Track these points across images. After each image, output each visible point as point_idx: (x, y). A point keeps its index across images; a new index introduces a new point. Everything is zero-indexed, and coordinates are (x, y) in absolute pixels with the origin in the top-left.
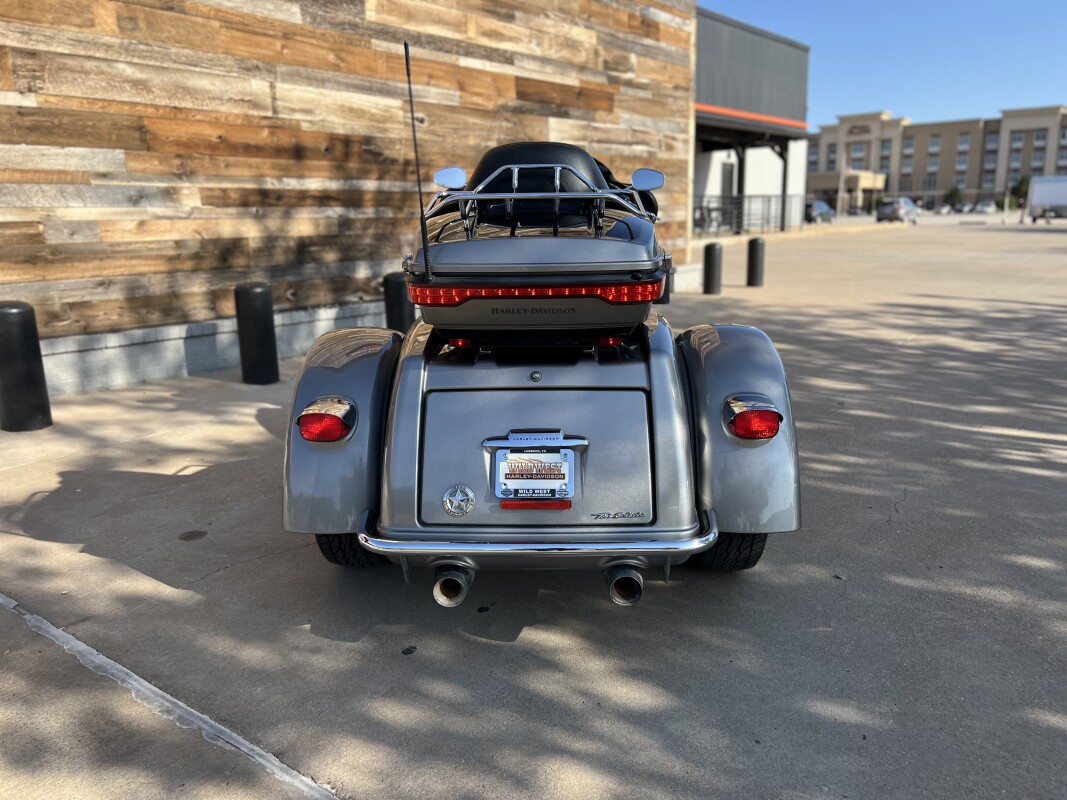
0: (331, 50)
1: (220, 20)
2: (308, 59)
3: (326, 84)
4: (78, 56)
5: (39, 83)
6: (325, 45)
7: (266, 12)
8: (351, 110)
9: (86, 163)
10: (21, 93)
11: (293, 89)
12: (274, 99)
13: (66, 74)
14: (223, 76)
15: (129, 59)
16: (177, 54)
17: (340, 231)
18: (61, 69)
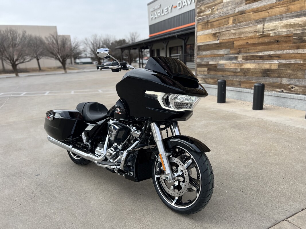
0: (286, 6)
1: (253, 12)
2: (276, 13)
3: (282, 19)
4: (225, 31)
5: (220, 38)
6: (284, 5)
7: (265, 4)
8: (290, 25)
9: (224, 52)
10: (217, 40)
11: (270, 24)
12: (263, 29)
13: (223, 35)
14: (251, 26)
15: (233, 29)
16: (242, 25)
17: (278, 68)
18: (223, 34)
